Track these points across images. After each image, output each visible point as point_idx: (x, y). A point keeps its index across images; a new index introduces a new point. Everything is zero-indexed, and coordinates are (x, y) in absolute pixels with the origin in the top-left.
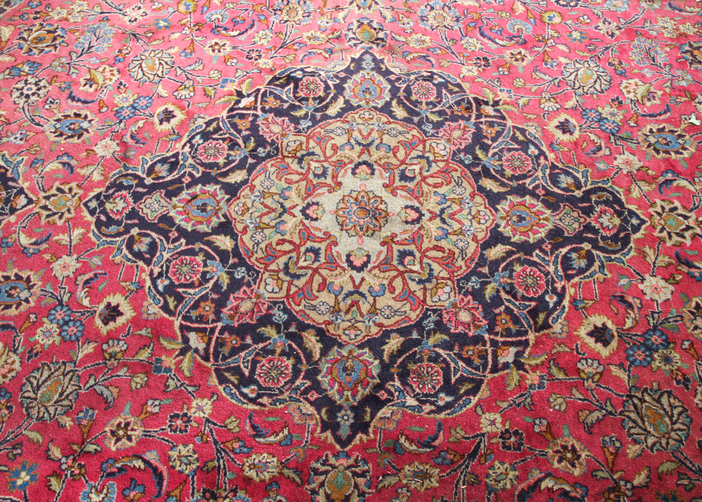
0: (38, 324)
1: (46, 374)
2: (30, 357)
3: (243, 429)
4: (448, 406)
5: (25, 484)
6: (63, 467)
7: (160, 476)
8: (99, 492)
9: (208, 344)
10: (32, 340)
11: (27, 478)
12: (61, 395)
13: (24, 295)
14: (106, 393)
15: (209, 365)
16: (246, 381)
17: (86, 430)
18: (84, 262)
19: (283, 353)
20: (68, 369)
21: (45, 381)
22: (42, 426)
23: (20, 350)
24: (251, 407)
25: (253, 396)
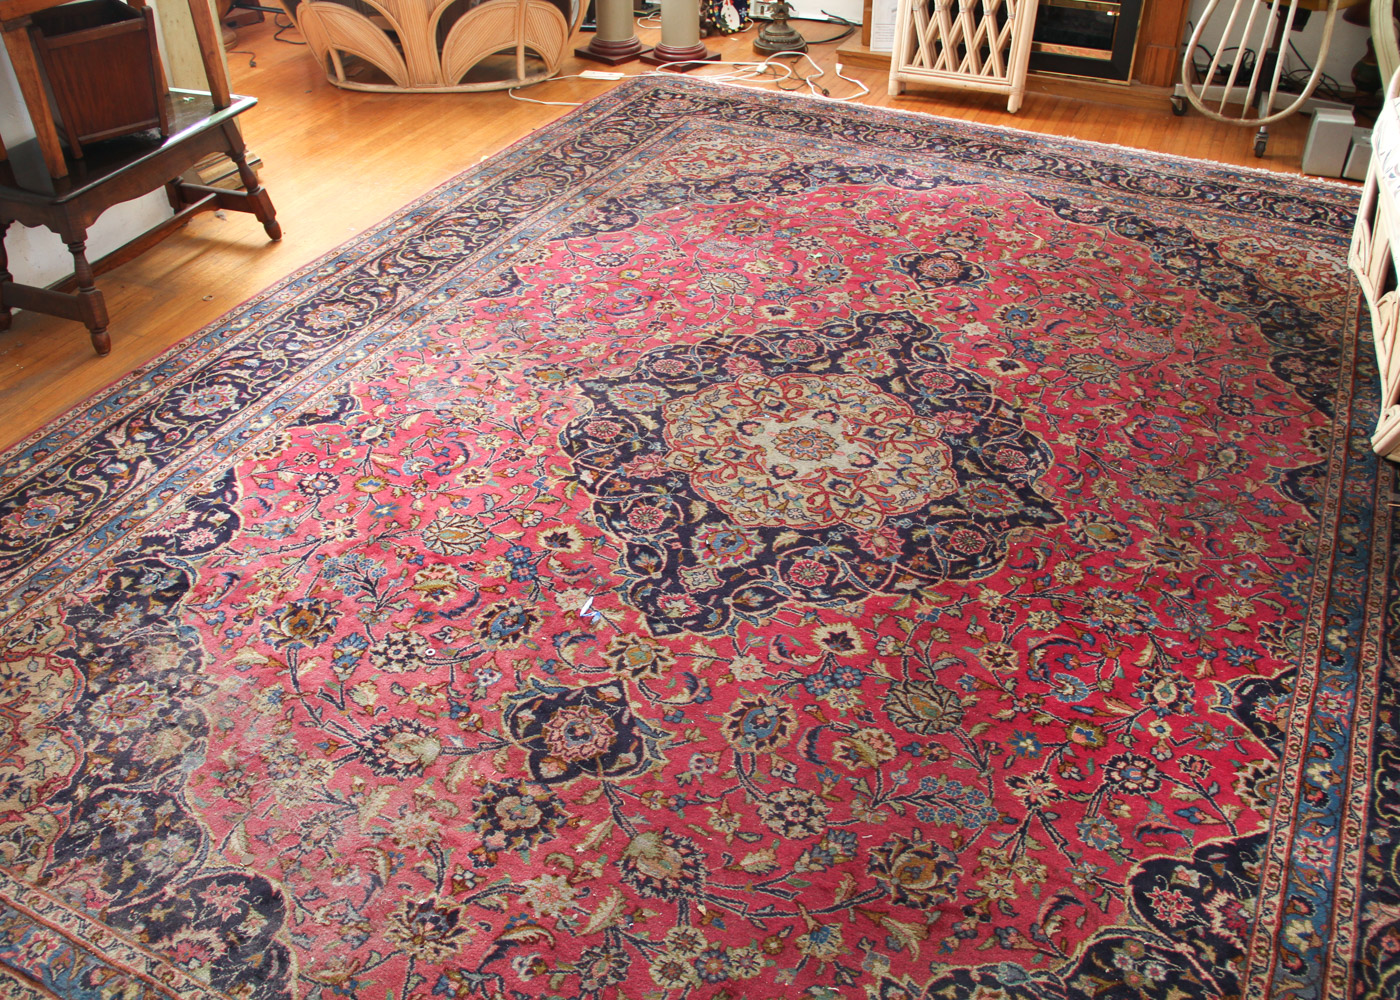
0: (823, 706)
1: (899, 708)
2: (869, 719)
3: (1025, 576)
4: (1044, 456)
5: (1035, 744)
6: (1025, 709)
7: (1056, 640)
8: (1063, 687)
9: (915, 576)
10: (844, 714)
11: (1029, 741)
12: (933, 699)
13: (771, 711)
14: (944, 663)
15: (941, 581)
16: (972, 561)
17: (986, 686)
18: (751, 651)
19: (950, 531)
20: (901, 688)
21: (909, 711)
22: (966, 721)
23: (855, 726)
24: (1001, 565)
25: (989, 561)
